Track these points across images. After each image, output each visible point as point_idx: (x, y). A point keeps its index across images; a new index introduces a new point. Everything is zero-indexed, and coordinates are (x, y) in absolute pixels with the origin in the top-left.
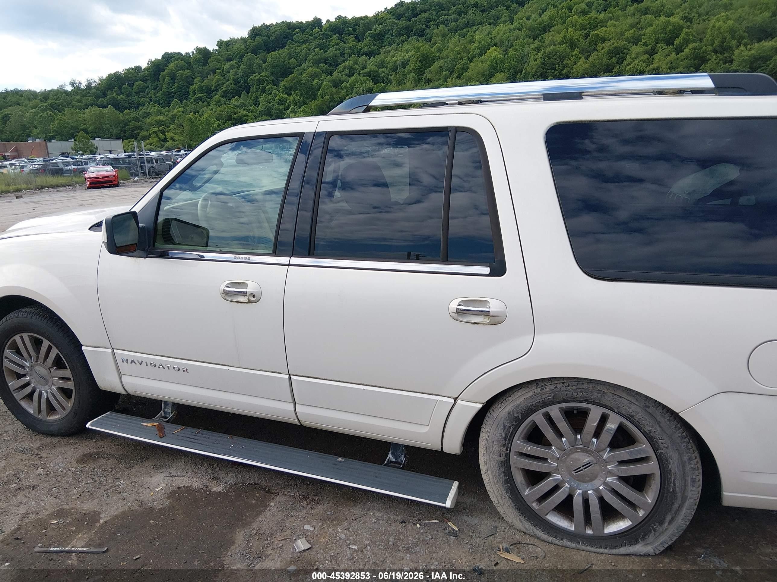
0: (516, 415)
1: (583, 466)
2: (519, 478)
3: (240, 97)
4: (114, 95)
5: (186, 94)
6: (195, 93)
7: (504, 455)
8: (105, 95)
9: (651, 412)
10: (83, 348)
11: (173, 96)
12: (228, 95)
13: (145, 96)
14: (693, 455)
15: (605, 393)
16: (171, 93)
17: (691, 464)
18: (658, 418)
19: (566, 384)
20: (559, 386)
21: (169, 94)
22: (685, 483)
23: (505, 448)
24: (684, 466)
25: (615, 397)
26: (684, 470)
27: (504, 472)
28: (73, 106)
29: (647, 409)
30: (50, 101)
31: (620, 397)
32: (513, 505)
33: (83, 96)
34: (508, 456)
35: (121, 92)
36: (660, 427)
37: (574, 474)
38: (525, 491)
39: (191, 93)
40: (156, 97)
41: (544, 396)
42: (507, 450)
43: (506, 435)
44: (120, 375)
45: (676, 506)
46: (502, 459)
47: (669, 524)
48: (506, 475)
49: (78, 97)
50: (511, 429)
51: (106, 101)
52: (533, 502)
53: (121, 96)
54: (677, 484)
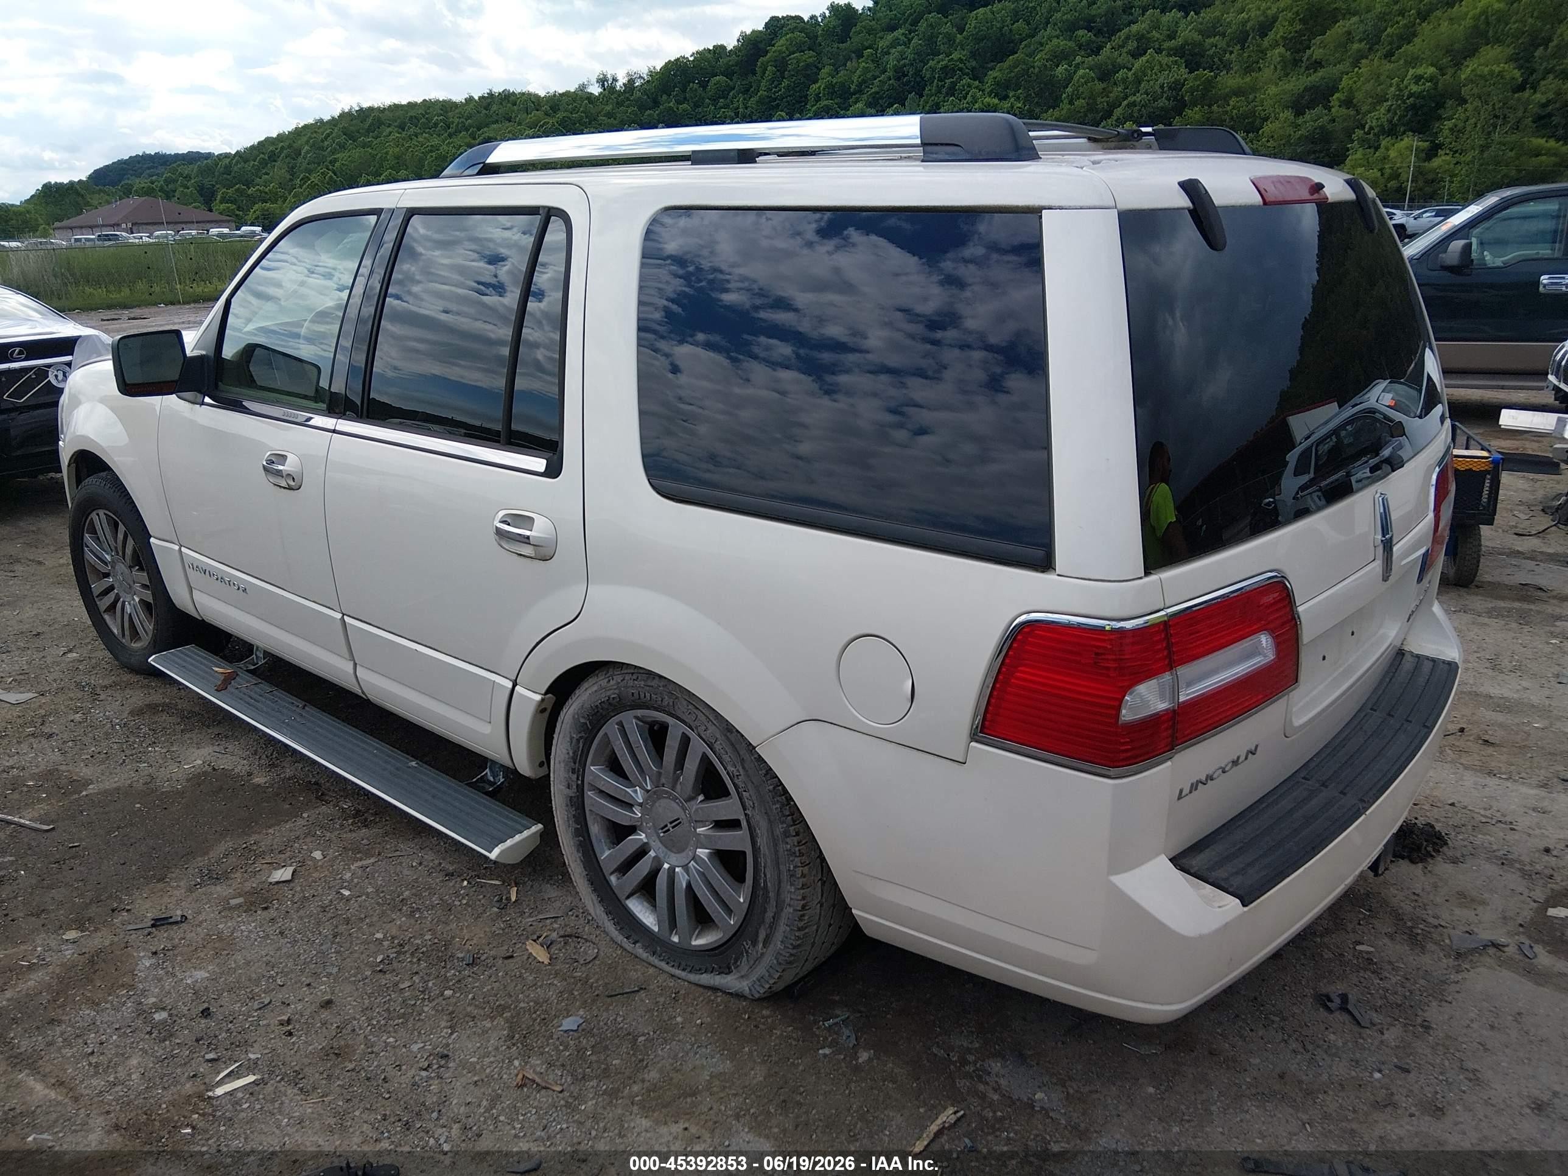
0: (582, 720)
1: (671, 823)
2: (595, 829)
3: (903, 105)
4: (671, 104)
5: (801, 102)
6: (818, 99)
7: (575, 787)
8: (656, 103)
9: (733, 740)
10: (152, 540)
11: (778, 105)
12: (880, 101)
13: (726, 106)
14: (792, 828)
15: (677, 698)
16: (775, 100)
17: (787, 843)
18: (741, 753)
19: (635, 677)
20: (627, 677)
21: (770, 102)
22: (779, 877)
23: (575, 776)
24: (776, 845)
25: (690, 707)
26: (776, 852)
27: (574, 816)
28: (600, 125)
29: (728, 734)
30: (560, 115)
31: (697, 708)
32: (585, 873)
33: (619, 104)
34: (581, 789)
35: (685, 98)
36: (744, 768)
37: (662, 835)
38: (602, 853)
39: (811, 98)
40: (746, 108)
41: (608, 693)
42: (578, 779)
43: (574, 753)
44: (191, 589)
45: (769, 914)
46: (572, 793)
47: (764, 946)
48: (577, 822)
49: (609, 108)
50: (581, 745)
51: (658, 115)
52: (612, 873)
53: (685, 106)
54: (768, 876)
